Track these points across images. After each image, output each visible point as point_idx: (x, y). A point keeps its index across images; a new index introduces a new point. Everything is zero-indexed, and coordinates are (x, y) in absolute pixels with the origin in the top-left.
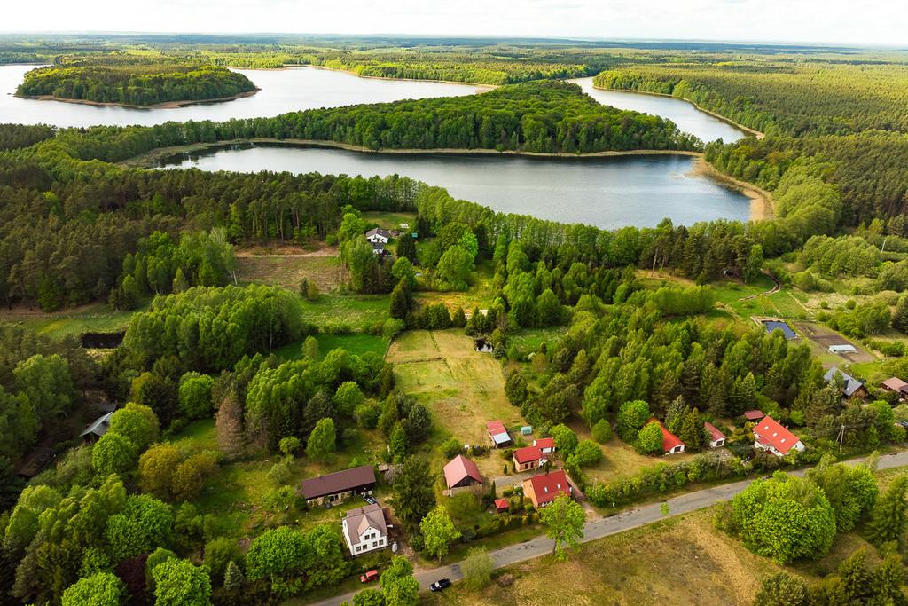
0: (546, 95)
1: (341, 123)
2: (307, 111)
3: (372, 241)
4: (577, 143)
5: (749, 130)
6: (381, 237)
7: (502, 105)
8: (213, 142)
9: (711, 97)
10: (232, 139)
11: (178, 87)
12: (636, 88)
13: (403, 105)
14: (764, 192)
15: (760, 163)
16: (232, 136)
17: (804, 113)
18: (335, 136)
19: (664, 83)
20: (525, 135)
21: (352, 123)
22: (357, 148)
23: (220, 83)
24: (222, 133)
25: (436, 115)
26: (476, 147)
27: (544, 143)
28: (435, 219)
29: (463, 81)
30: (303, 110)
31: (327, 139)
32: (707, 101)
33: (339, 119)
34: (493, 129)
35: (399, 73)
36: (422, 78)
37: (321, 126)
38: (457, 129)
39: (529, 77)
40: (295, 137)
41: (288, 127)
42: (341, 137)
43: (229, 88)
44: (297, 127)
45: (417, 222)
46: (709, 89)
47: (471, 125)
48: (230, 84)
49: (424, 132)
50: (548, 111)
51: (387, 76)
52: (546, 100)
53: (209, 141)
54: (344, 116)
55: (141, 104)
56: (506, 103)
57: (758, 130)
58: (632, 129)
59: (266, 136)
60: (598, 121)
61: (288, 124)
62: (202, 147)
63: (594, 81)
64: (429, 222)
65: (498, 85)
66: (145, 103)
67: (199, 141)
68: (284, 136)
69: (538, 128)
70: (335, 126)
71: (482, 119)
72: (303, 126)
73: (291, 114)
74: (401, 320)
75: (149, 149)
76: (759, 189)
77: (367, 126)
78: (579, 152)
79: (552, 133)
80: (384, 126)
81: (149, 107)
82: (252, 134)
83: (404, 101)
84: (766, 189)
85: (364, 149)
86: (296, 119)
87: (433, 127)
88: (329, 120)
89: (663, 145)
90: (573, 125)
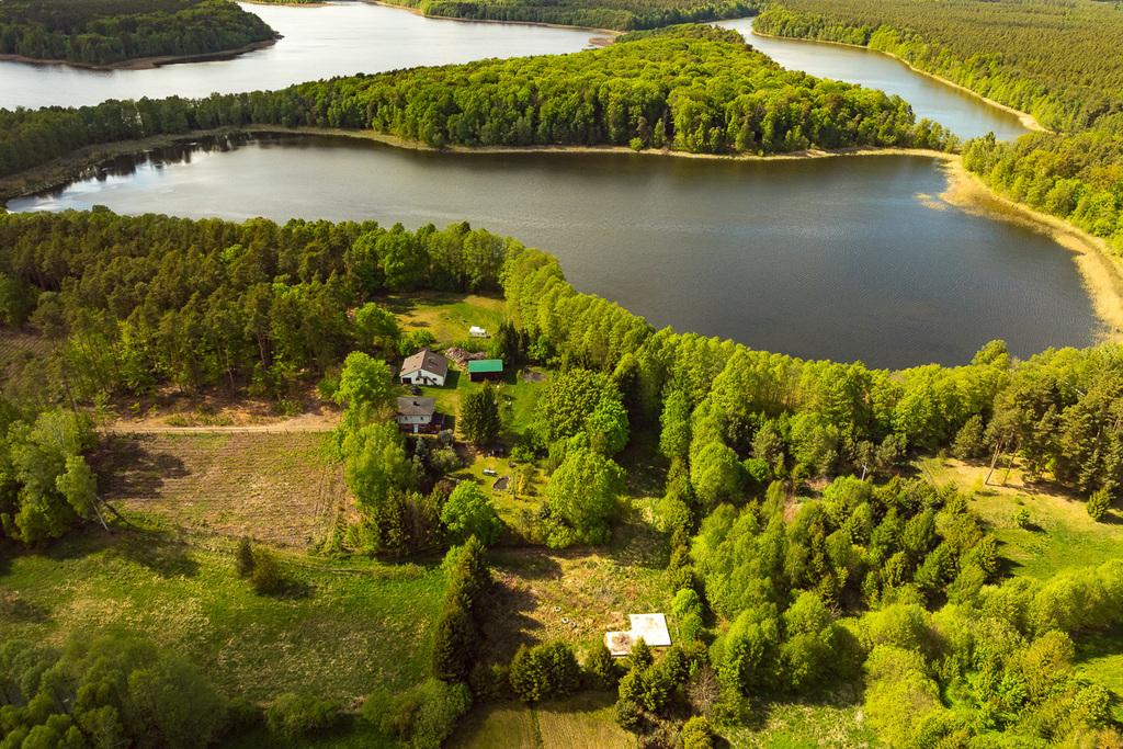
0: (698, 52)
1: (385, 102)
2: (334, 80)
3: (414, 382)
4: (759, 135)
5: (1003, 107)
6: (432, 375)
7: (636, 71)
8: (183, 133)
9: (933, 53)
10: (215, 128)
11: (155, 36)
12: (816, 35)
13: (483, 70)
14: (1089, 238)
15: (1073, 183)
16: (215, 123)
17: (1088, 82)
18: (375, 123)
19: (856, 30)
20: (677, 124)
21: (402, 104)
22: (411, 145)
23: (219, 29)
24: (197, 117)
25: (534, 90)
26: (596, 144)
27: (707, 137)
28: (538, 332)
29: (570, 23)
30: (327, 78)
31: (363, 128)
32: (927, 59)
33: (382, 95)
34: (626, 112)
35: (480, 13)
36: (513, 20)
37: (354, 106)
38: (569, 114)
39: (663, 18)
40: (314, 124)
41: (301, 108)
42: (385, 124)
43: (232, 36)
44: (317, 107)
45: (503, 336)
46: (927, 40)
47: (590, 107)
48: (235, 29)
49: (515, 119)
50: (709, 81)
51: (464, 15)
52: (699, 61)
53: (176, 131)
54: (389, 91)
55: (97, 63)
56: (641, 67)
57: (1019, 109)
58: (844, 112)
59: (268, 121)
60: (791, 100)
61: (302, 102)
62: (163, 143)
63: (753, 25)
64: (526, 336)
65: (620, 30)
66: (102, 61)
67: (161, 132)
68: (297, 121)
69: (698, 113)
70: (376, 106)
71: (607, 97)
72: (326, 107)
73: (307, 85)
74: (459, 688)
75: (74, 148)
76: (1078, 231)
77: (425, 108)
78: (762, 153)
79: (718, 121)
80: (452, 108)
81: (109, 67)
82: (246, 119)
83: (487, 63)
84: (1091, 232)
85: (422, 146)
86: (315, 95)
87: (530, 111)
88: (364, 97)
89: (892, 139)
90: (752, 107)
